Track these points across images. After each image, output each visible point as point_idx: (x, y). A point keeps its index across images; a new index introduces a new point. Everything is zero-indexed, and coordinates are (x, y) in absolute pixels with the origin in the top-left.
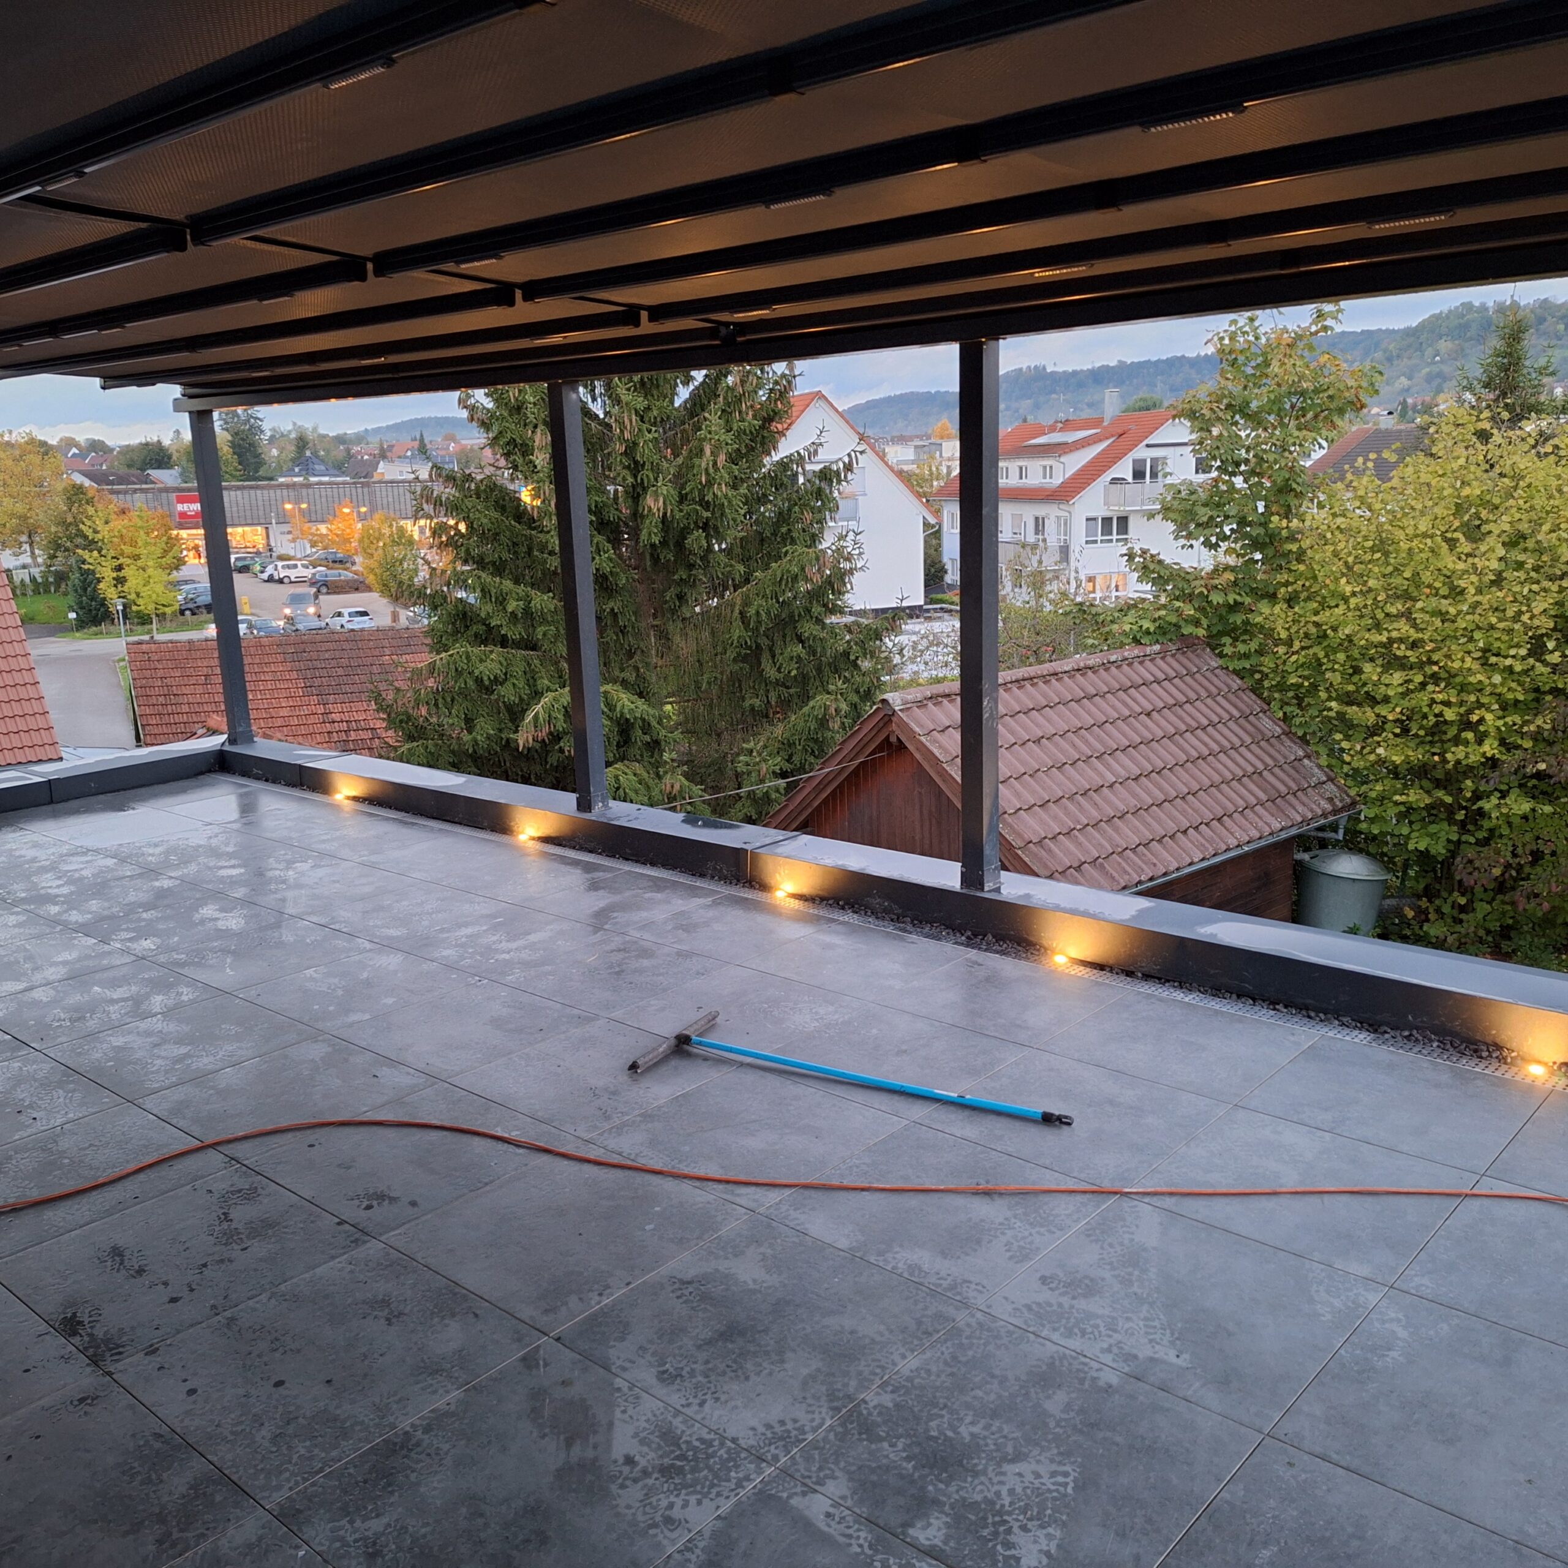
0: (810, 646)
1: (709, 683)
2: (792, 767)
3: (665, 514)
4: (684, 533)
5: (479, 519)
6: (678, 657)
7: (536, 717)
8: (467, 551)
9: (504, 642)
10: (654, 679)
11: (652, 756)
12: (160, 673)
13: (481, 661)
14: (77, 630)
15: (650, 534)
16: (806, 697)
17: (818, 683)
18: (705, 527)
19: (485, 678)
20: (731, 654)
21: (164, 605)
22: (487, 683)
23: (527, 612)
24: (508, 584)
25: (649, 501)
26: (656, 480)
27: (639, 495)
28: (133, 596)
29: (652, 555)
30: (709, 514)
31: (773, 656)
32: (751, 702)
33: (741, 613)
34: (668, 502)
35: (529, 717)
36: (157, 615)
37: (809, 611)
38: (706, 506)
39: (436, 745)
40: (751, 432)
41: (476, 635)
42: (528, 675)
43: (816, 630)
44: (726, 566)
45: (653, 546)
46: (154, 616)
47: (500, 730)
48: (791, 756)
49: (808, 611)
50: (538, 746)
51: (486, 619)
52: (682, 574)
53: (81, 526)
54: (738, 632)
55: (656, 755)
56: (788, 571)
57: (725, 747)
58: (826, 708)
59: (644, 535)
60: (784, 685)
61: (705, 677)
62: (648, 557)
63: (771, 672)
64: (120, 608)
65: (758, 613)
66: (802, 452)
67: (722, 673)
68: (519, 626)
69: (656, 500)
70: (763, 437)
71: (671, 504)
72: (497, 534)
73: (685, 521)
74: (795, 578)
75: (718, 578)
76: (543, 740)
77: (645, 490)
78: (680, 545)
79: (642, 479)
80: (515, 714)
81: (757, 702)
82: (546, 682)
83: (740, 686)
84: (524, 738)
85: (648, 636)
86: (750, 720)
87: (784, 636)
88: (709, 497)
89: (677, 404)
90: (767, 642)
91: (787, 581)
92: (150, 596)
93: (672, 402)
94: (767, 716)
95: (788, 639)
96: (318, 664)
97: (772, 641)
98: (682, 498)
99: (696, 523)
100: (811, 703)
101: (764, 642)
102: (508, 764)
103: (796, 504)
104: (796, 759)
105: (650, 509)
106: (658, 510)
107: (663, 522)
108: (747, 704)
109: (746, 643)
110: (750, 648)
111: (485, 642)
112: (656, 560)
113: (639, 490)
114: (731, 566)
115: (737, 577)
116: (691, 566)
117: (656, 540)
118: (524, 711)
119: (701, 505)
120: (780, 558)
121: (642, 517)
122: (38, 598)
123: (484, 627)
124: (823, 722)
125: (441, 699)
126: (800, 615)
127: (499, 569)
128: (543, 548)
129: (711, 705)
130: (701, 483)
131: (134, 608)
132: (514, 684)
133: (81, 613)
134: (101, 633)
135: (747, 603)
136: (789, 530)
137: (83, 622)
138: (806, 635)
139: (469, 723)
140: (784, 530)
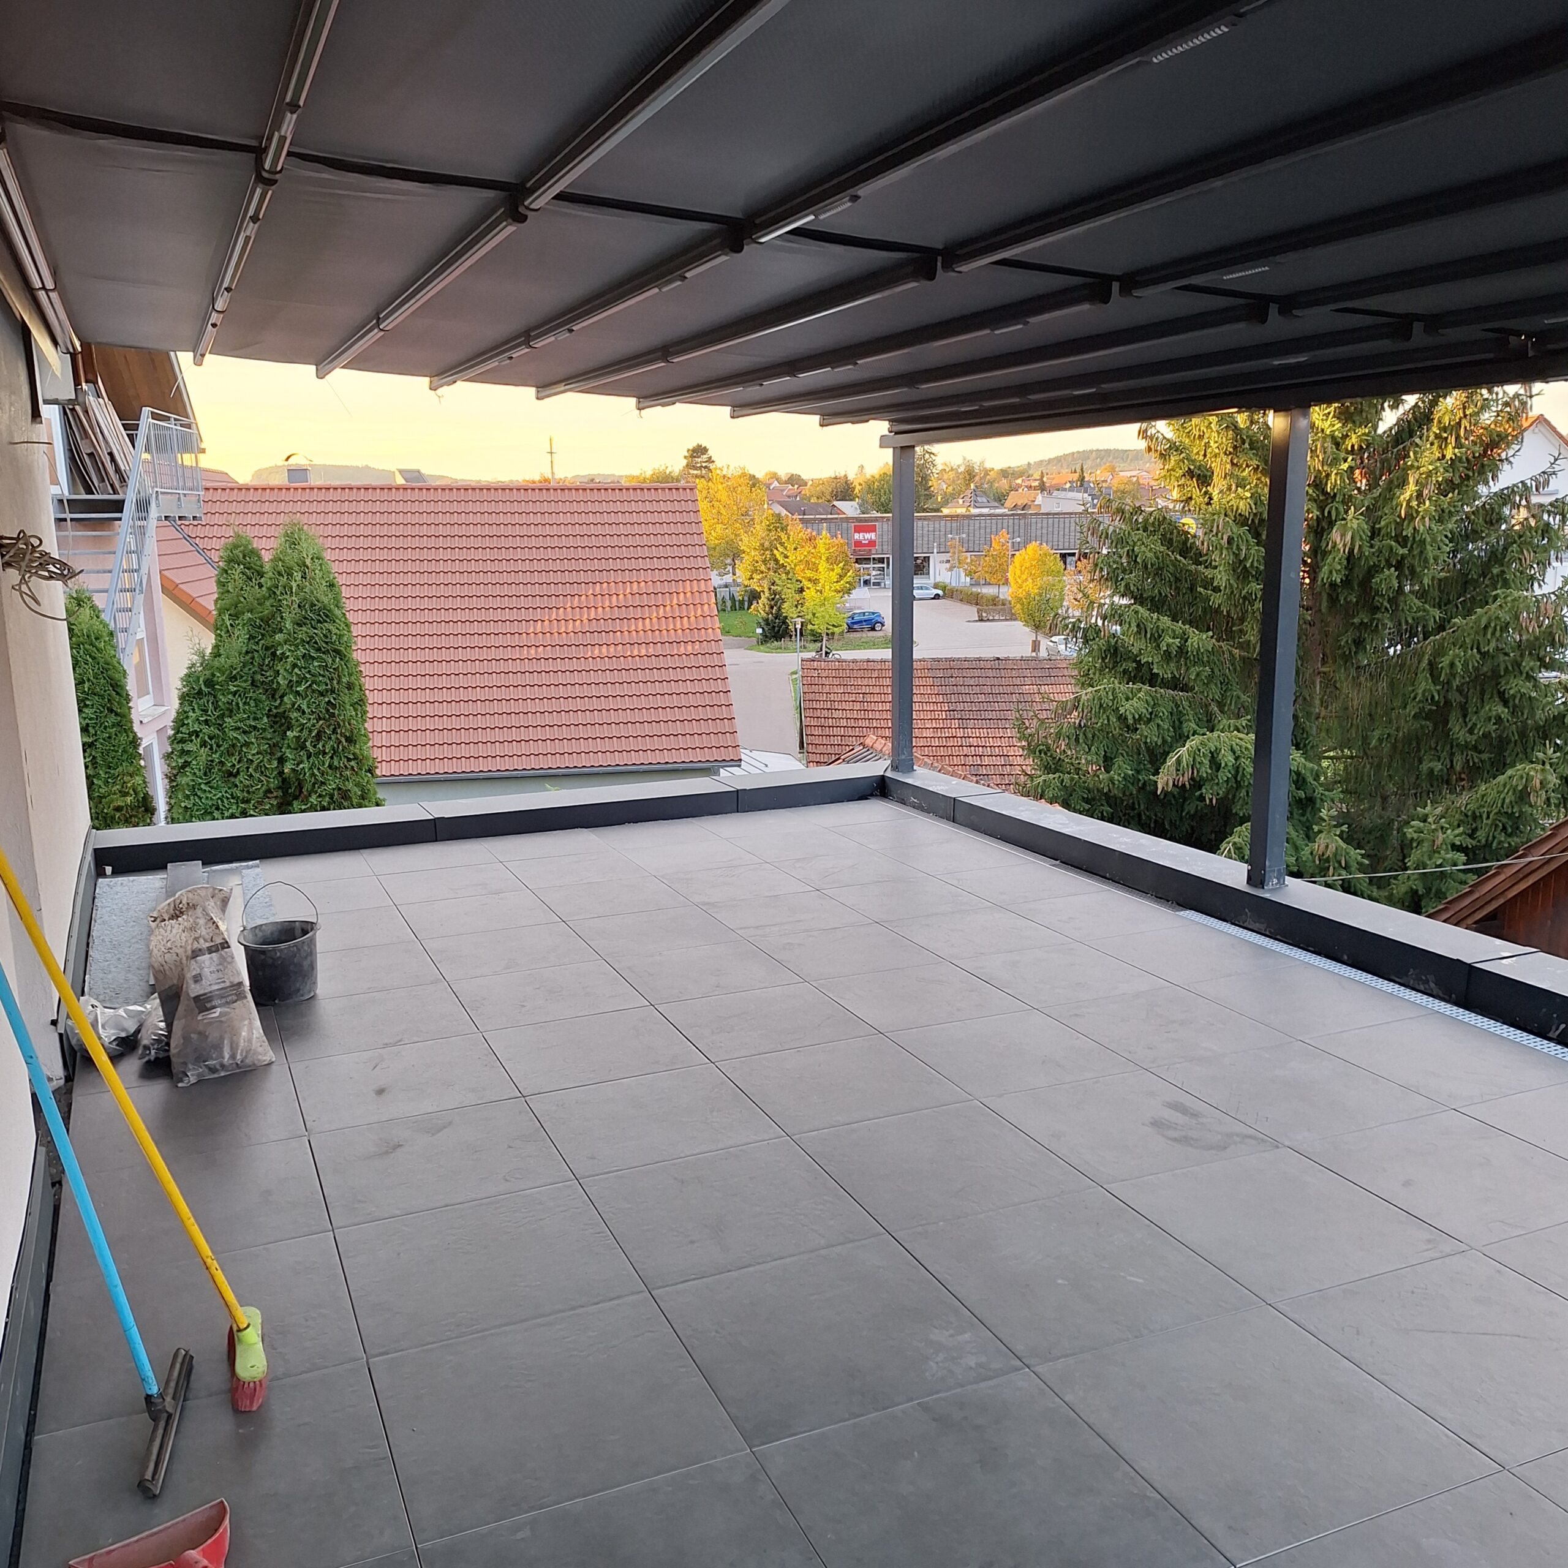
0: (1515, 706)
1: (1380, 740)
2: (1474, 843)
3: (1351, 550)
4: (1373, 571)
5: (1144, 552)
6: (1347, 709)
7: (1179, 761)
8: (1127, 586)
9: (1153, 680)
10: (1314, 731)
11: (1303, 815)
12: (826, 689)
13: (1127, 699)
14: (762, 644)
15: (1331, 572)
16: (1500, 766)
17: (1519, 749)
18: (1399, 566)
19: (1130, 717)
20: (1412, 709)
21: (833, 625)
22: (1131, 721)
23: (1182, 651)
24: (1166, 621)
25: (1335, 535)
26: (1346, 512)
27: (1323, 530)
28: (810, 616)
29: (1329, 595)
30: (1405, 551)
31: (1465, 716)
32: (1431, 765)
33: (1430, 663)
34: (1358, 538)
35: (1171, 761)
36: (827, 634)
37: (1519, 665)
38: (1402, 541)
39: (1072, 779)
40: (1467, 459)
41: (1125, 672)
42: (1175, 717)
43: (1526, 687)
44: (1419, 610)
45: (1333, 585)
46: (824, 635)
47: (1138, 772)
48: (1475, 830)
49: (1517, 665)
50: (1176, 791)
51: (1137, 656)
52: (1363, 617)
53: (775, 551)
54: (1424, 685)
55: (1308, 814)
56: (1497, 618)
57: (1390, 813)
58: (1529, 779)
59: (1324, 573)
60: (1475, 748)
61: (1377, 733)
62: (1325, 597)
63: (1460, 733)
64: (799, 626)
65: (1452, 665)
66: (1528, 482)
67: (1398, 730)
68: (1172, 665)
69: (1343, 535)
70: (1483, 466)
71: (1361, 539)
72: (1161, 569)
73: (1375, 559)
74: (1505, 628)
75: (1407, 622)
76: (1184, 785)
77: (1331, 524)
78: (1365, 583)
79: (1329, 513)
80: (1156, 757)
81: (1437, 766)
82: (1193, 725)
83: (1418, 744)
84: (1164, 780)
85: (1314, 683)
86: (1425, 785)
87: (1483, 693)
88: (1408, 532)
89: (1380, 431)
90: (1459, 698)
91: (1495, 629)
92: (823, 617)
93: (1375, 428)
94: (1448, 782)
95: (1487, 697)
96: (962, 690)
97: (1467, 698)
98: (1374, 533)
99: (1387, 561)
100: (1509, 772)
101: (1455, 697)
102: (1142, 807)
103: (1515, 542)
104: (1481, 835)
105: (1335, 545)
106: (1345, 545)
107: (1348, 559)
108: (1425, 767)
109: (1433, 697)
110: (1437, 704)
111: (1133, 679)
112: (1333, 600)
113: (1325, 524)
114: (1424, 610)
115: (1431, 623)
116: (1375, 609)
117: (1337, 578)
118: (1166, 754)
119: (1397, 541)
120: (1487, 603)
121: (1325, 553)
122: (733, 613)
123: (1134, 665)
124: (1523, 796)
125: (1081, 735)
126: (1506, 669)
127: (1157, 605)
128: (1208, 583)
129: (1379, 766)
130: (1400, 516)
131: (810, 627)
132: (1158, 725)
133: (766, 629)
134: (781, 648)
135: (1439, 652)
136: (1503, 572)
137: (766, 636)
138: (1512, 692)
139: (1108, 762)
140: (1495, 571)
